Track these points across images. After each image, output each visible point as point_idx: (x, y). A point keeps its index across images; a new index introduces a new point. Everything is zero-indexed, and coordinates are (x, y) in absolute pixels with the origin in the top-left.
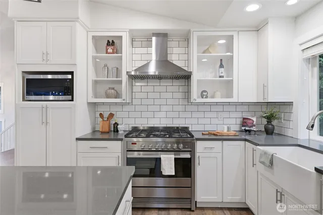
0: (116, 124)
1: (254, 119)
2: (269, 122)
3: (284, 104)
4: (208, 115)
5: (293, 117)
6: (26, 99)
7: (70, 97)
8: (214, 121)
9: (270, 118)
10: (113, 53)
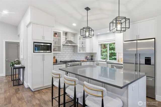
0: (56, 60)
1: (89, 57)
2: (92, 57)
3: (94, 53)
4: (78, 56)
5: (97, 56)
6: (34, 52)
7: (50, 51)
8: (80, 58)
9: (92, 56)
10: (57, 37)
